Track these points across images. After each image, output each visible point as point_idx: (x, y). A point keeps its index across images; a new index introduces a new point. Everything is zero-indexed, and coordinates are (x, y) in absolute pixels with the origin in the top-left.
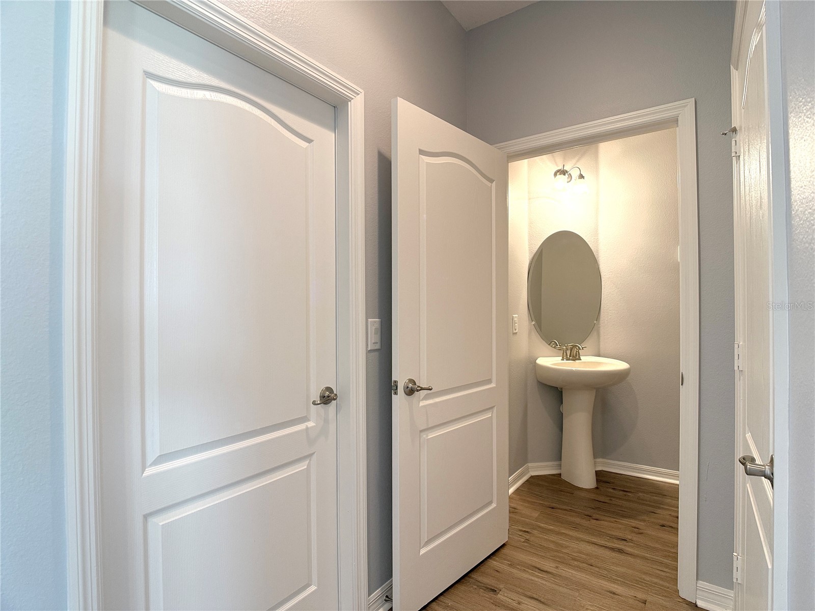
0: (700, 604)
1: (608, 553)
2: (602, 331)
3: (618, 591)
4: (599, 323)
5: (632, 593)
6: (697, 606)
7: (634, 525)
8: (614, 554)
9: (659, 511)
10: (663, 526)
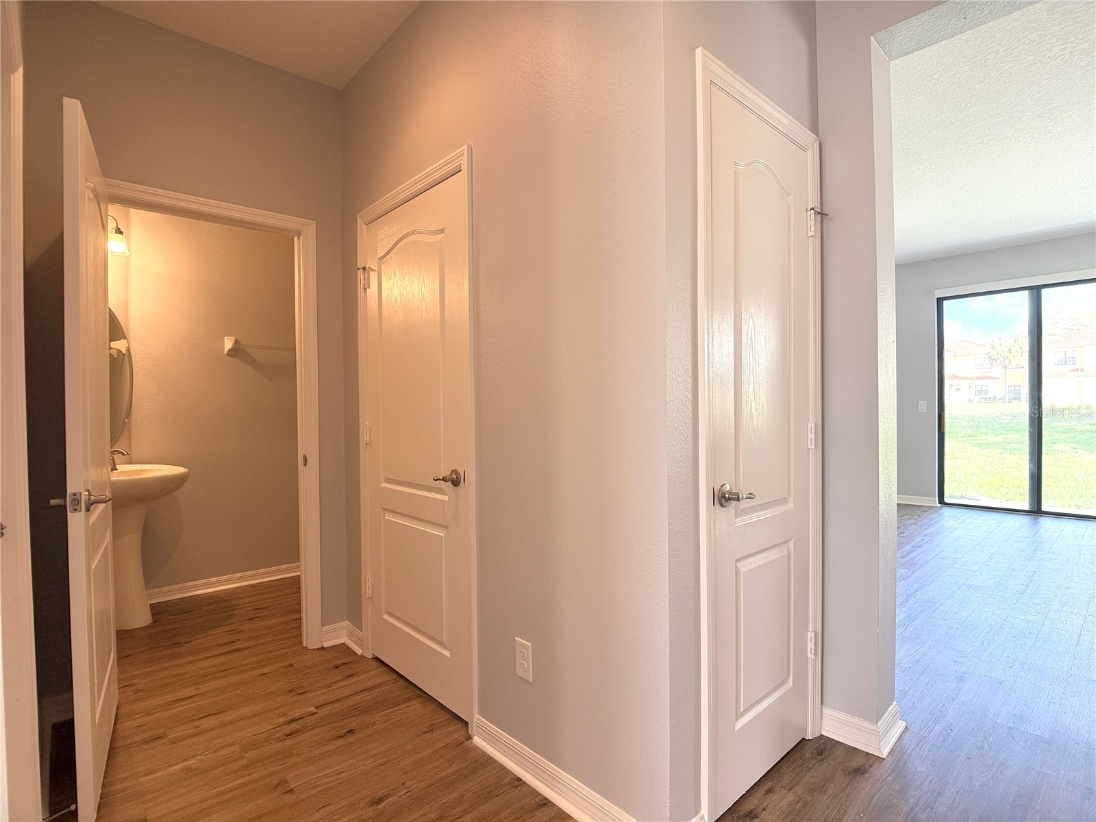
0: (326, 645)
1: (230, 656)
2: (133, 432)
3: (266, 672)
4: (130, 422)
5: (277, 666)
6: (324, 648)
7: (227, 630)
8: (237, 654)
9: (236, 612)
10: (251, 619)
